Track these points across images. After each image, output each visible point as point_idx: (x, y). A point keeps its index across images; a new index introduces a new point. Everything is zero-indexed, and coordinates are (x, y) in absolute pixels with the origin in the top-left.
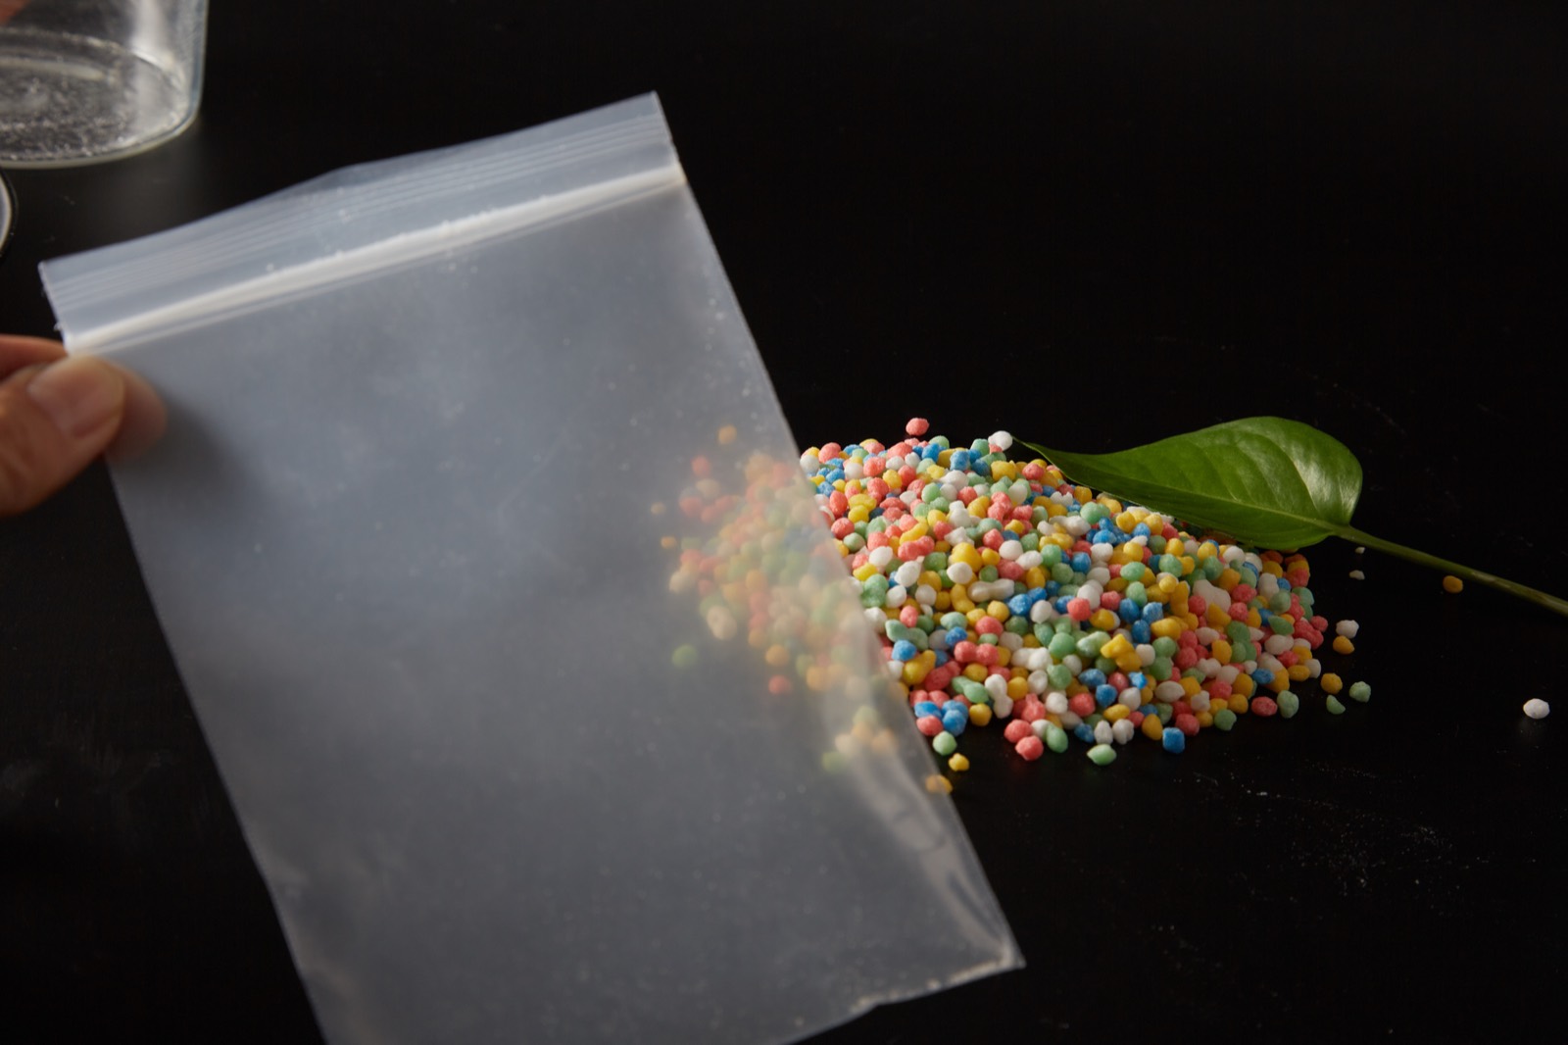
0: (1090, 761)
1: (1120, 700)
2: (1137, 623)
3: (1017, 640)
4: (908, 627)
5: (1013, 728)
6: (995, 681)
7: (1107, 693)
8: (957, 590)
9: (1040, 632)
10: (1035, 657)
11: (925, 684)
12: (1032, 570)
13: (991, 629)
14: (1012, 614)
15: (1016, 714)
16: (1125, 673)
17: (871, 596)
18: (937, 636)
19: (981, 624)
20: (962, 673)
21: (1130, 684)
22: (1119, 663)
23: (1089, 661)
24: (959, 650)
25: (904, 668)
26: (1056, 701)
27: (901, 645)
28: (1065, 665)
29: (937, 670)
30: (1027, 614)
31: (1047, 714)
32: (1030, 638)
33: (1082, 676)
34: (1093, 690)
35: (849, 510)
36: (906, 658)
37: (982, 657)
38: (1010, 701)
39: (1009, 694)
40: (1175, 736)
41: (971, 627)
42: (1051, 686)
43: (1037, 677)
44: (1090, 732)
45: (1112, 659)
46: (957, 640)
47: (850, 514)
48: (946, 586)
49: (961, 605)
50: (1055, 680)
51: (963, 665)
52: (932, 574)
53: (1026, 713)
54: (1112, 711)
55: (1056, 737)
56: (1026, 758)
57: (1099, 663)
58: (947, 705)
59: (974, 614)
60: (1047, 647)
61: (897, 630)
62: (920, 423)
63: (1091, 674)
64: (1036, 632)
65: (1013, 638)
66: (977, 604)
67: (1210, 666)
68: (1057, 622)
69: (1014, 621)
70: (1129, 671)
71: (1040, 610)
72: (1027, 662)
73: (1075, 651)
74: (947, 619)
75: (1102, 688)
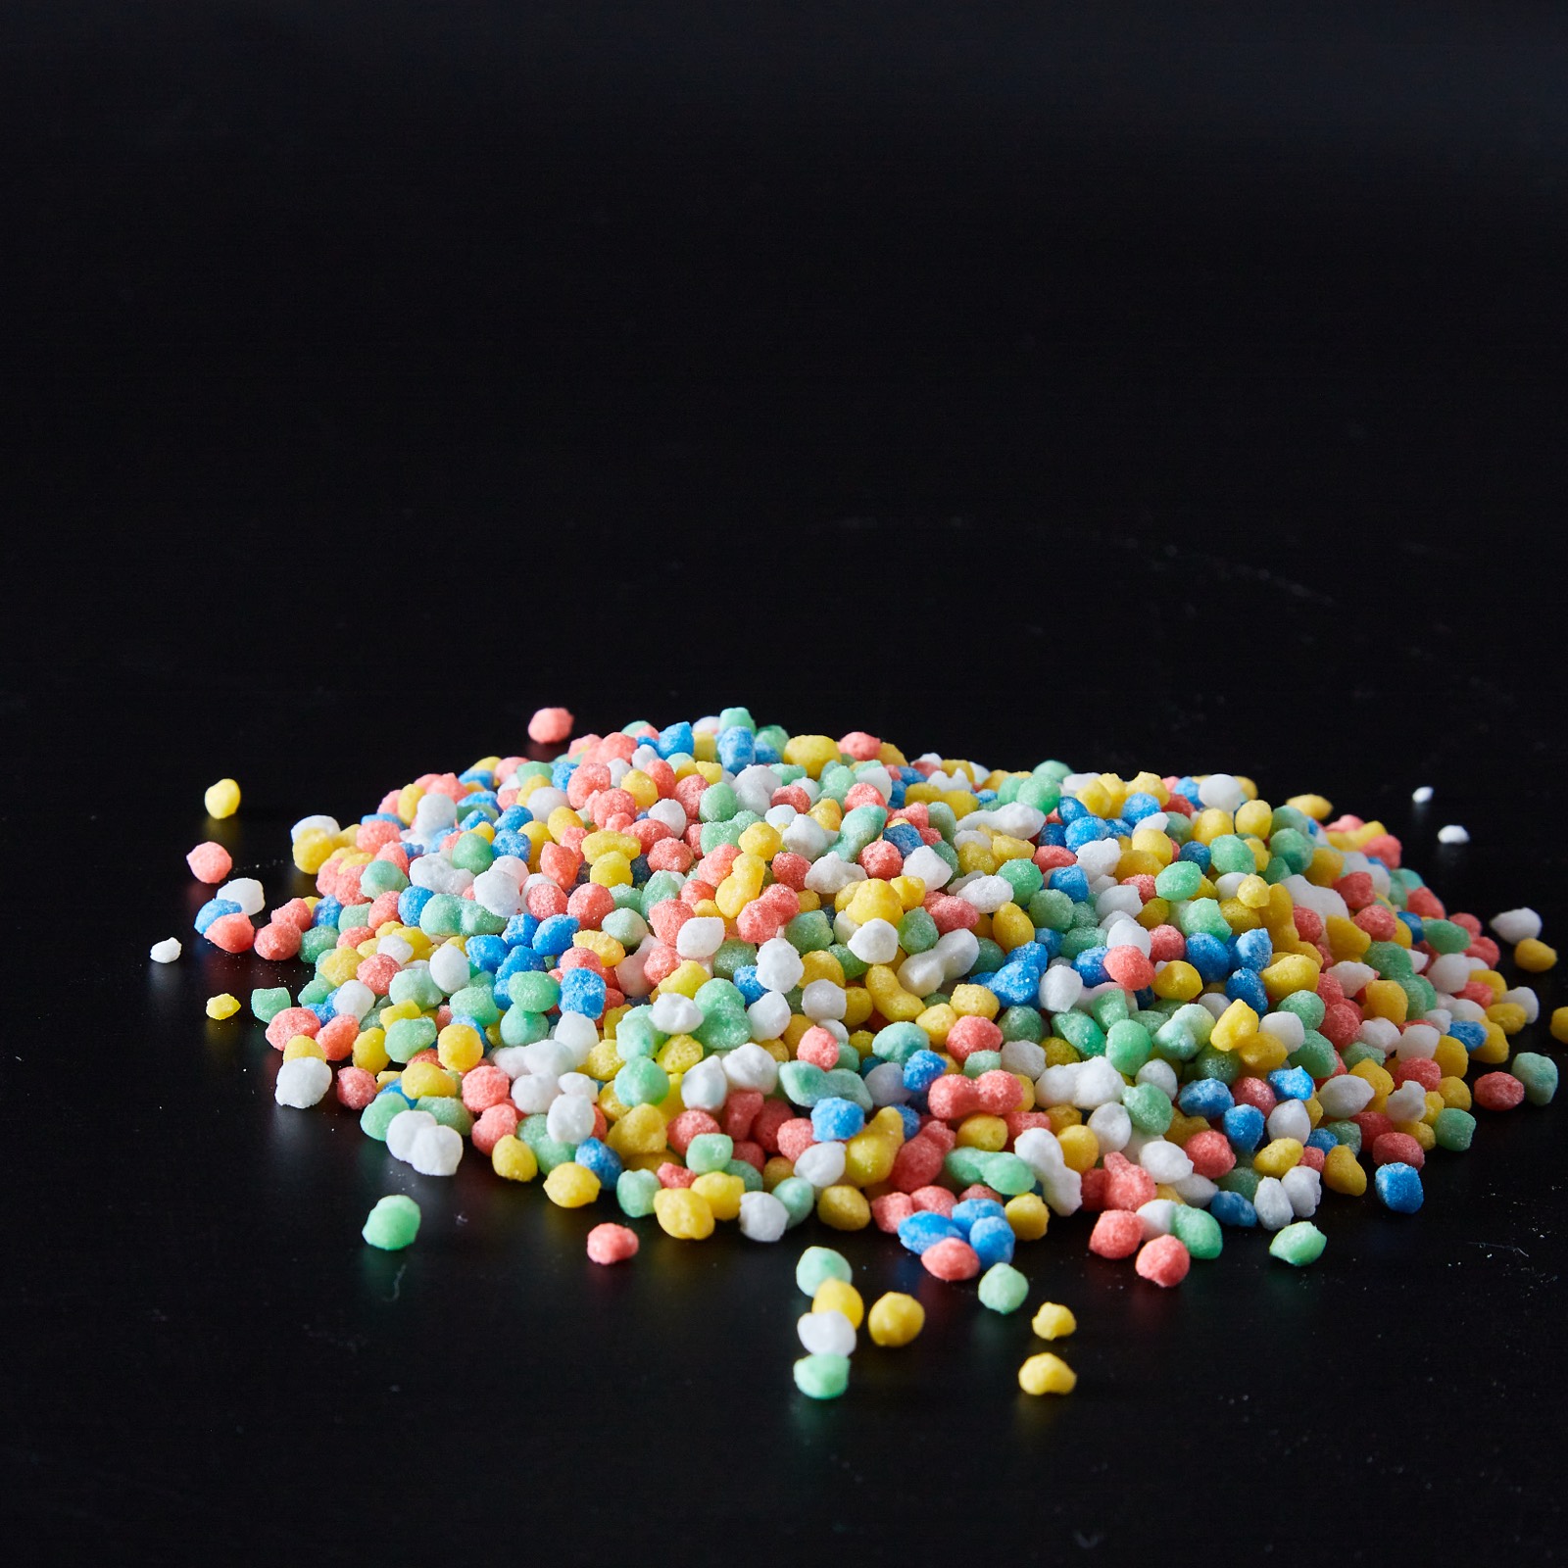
0: (1279, 1263)
1: (1272, 1131)
2: (1237, 975)
3: (1035, 1053)
4: (826, 1070)
5: (1107, 1231)
6: (1033, 1140)
7: (1250, 1120)
8: (880, 977)
9: (1075, 1028)
10: (1091, 1080)
11: (899, 1178)
12: (1002, 909)
13: (984, 1042)
14: (1004, 1006)
15: (1097, 1200)
16: (1263, 1072)
17: (727, 1024)
18: (883, 1076)
19: (960, 1034)
20: (961, 1143)
21: (1280, 1096)
22: (1250, 1058)
23: (1188, 1066)
24: (940, 1096)
25: (847, 1154)
26: (1163, 1158)
27: (828, 1111)
28: (1150, 1082)
29: (913, 1144)
30: (1034, 1001)
31: (1157, 1188)
32: (1055, 1043)
33: (1186, 1097)
34: (1217, 1122)
35: (589, 866)
36: (848, 1133)
37: (993, 1099)
38: (1077, 1176)
39: (1069, 1162)
40: (1404, 1177)
41: (940, 1046)
42: (1141, 1131)
43: (1110, 1118)
44: (1247, 1205)
45: (1235, 1055)
46: (931, 1075)
47: (595, 875)
48: (856, 976)
49: (902, 1003)
50: (1145, 1117)
51: (954, 1124)
52: (821, 956)
53: (1117, 1192)
54: (1271, 1155)
55: (1201, 1231)
56: (1162, 1284)
57: (1210, 1065)
58: (961, 1211)
59: (935, 1018)
60: (1103, 1053)
61: (808, 1081)
62: (558, 717)
63: (1206, 1090)
64: (1065, 1032)
65: (1029, 1052)
66: (927, 1000)
67: (1382, 1031)
68: (1100, 1001)
69: (1016, 1016)
70: (1271, 1070)
71: (1059, 985)
72: (1074, 1093)
73: (1158, 1051)
74: (886, 1041)
75: (1237, 1114)
